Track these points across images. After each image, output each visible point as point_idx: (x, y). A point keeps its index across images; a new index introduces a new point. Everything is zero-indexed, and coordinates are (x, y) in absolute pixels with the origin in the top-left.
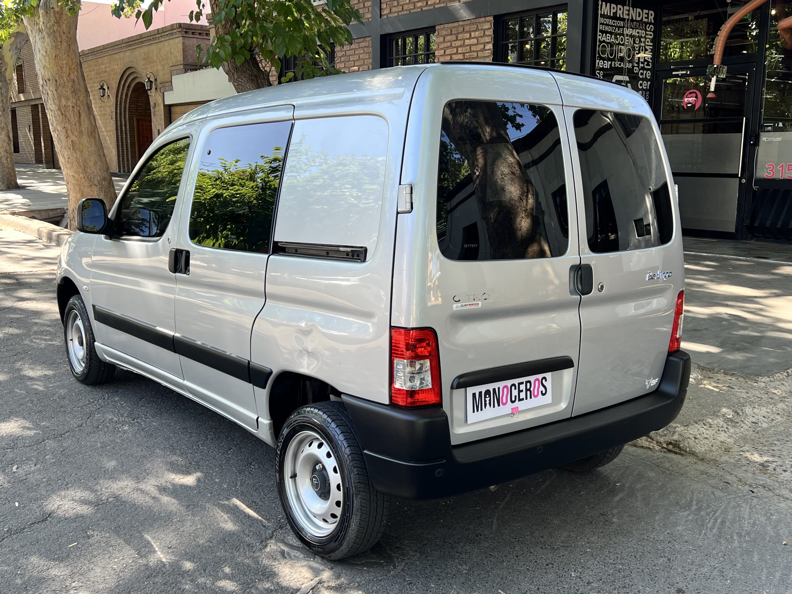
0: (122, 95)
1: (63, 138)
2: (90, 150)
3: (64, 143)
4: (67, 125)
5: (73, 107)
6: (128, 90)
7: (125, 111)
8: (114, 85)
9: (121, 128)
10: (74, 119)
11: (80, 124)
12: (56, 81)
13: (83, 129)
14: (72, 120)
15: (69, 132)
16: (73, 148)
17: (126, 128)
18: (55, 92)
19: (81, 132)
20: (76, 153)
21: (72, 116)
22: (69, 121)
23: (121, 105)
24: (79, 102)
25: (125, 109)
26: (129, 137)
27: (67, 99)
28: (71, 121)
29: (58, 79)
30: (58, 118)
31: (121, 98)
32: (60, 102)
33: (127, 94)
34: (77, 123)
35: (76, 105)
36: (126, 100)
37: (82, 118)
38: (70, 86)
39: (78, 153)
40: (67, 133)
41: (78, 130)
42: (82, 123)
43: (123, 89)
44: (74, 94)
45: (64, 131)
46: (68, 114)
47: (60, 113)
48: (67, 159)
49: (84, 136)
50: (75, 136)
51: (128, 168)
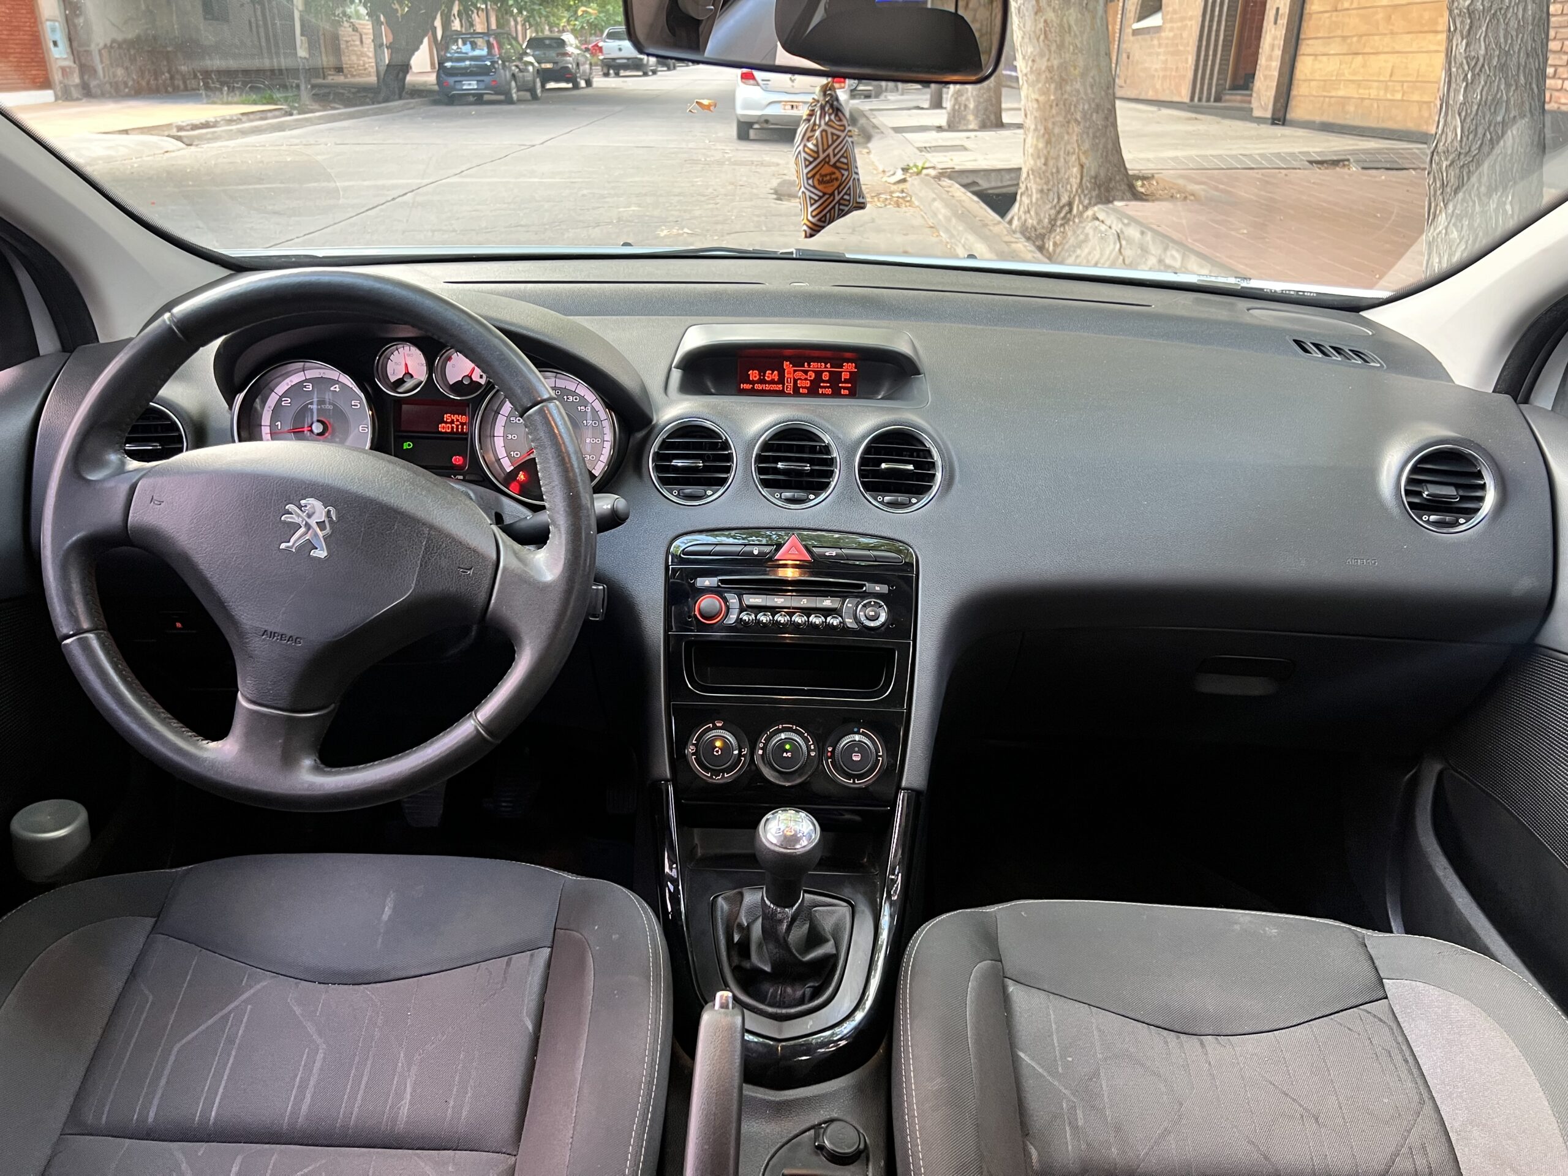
17: (1221, 10)
26: (1223, 28)
48: (1030, 63)
49: (1072, 10)
50: (1054, 10)
51: (1209, 93)
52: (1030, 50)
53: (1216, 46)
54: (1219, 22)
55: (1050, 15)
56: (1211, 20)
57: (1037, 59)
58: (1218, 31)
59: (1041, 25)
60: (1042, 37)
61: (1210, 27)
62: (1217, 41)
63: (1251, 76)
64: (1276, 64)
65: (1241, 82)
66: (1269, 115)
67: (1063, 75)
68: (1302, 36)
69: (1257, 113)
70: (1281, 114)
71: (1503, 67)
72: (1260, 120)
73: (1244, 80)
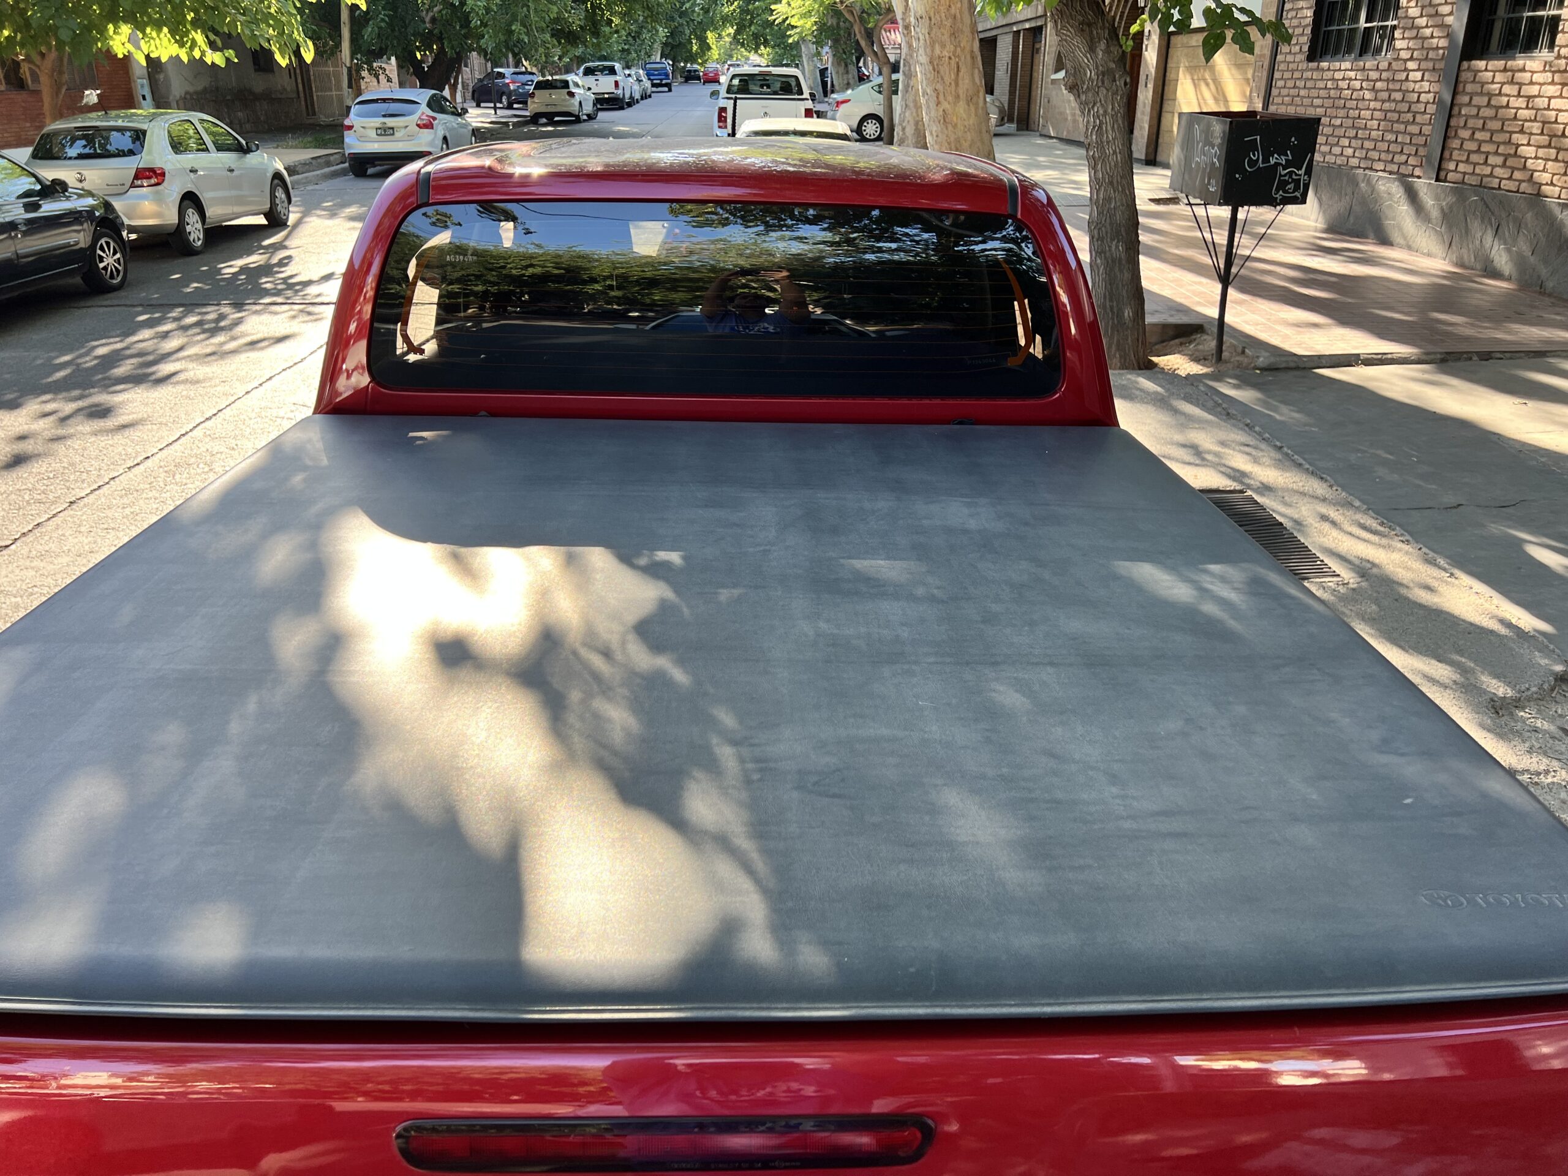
1: (932, 105)
2: (966, 123)
3: (933, 114)
4: (939, 87)
5: (950, 58)
10: (949, 78)
11: (957, 85)
12: (930, 19)
13: (961, 92)
14: (947, 80)
15: (941, 97)
16: (945, 120)
18: (927, 35)
19: (958, 97)
20: (947, 129)
21: (947, 73)
22: (942, 79)
24: (959, 49)
27: (943, 46)
28: (945, 79)
29: (932, 15)
30: (929, 75)
32: (933, 51)
34: (953, 83)
35: (954, 53)
37: (961, 74)
38: (949, 25)
39: (950, 128)
40: (937, 98)
41: (953, 93)
42: (960, 82)
44: (953, 39)
45: (935, 95)
46: (942, 69)
47: (931, 68)
48: (935, 138)
49: (961, 103)
50: (949, 103)
52: (935, 129)
55: (945, 105)
57: (940, 135)
59: (941, 113)
60: (942, 121)
64: (1147, 118)
66: (1143, 157)
67: (958, 146)
68: (1165, 98)
70: (1152, 157)
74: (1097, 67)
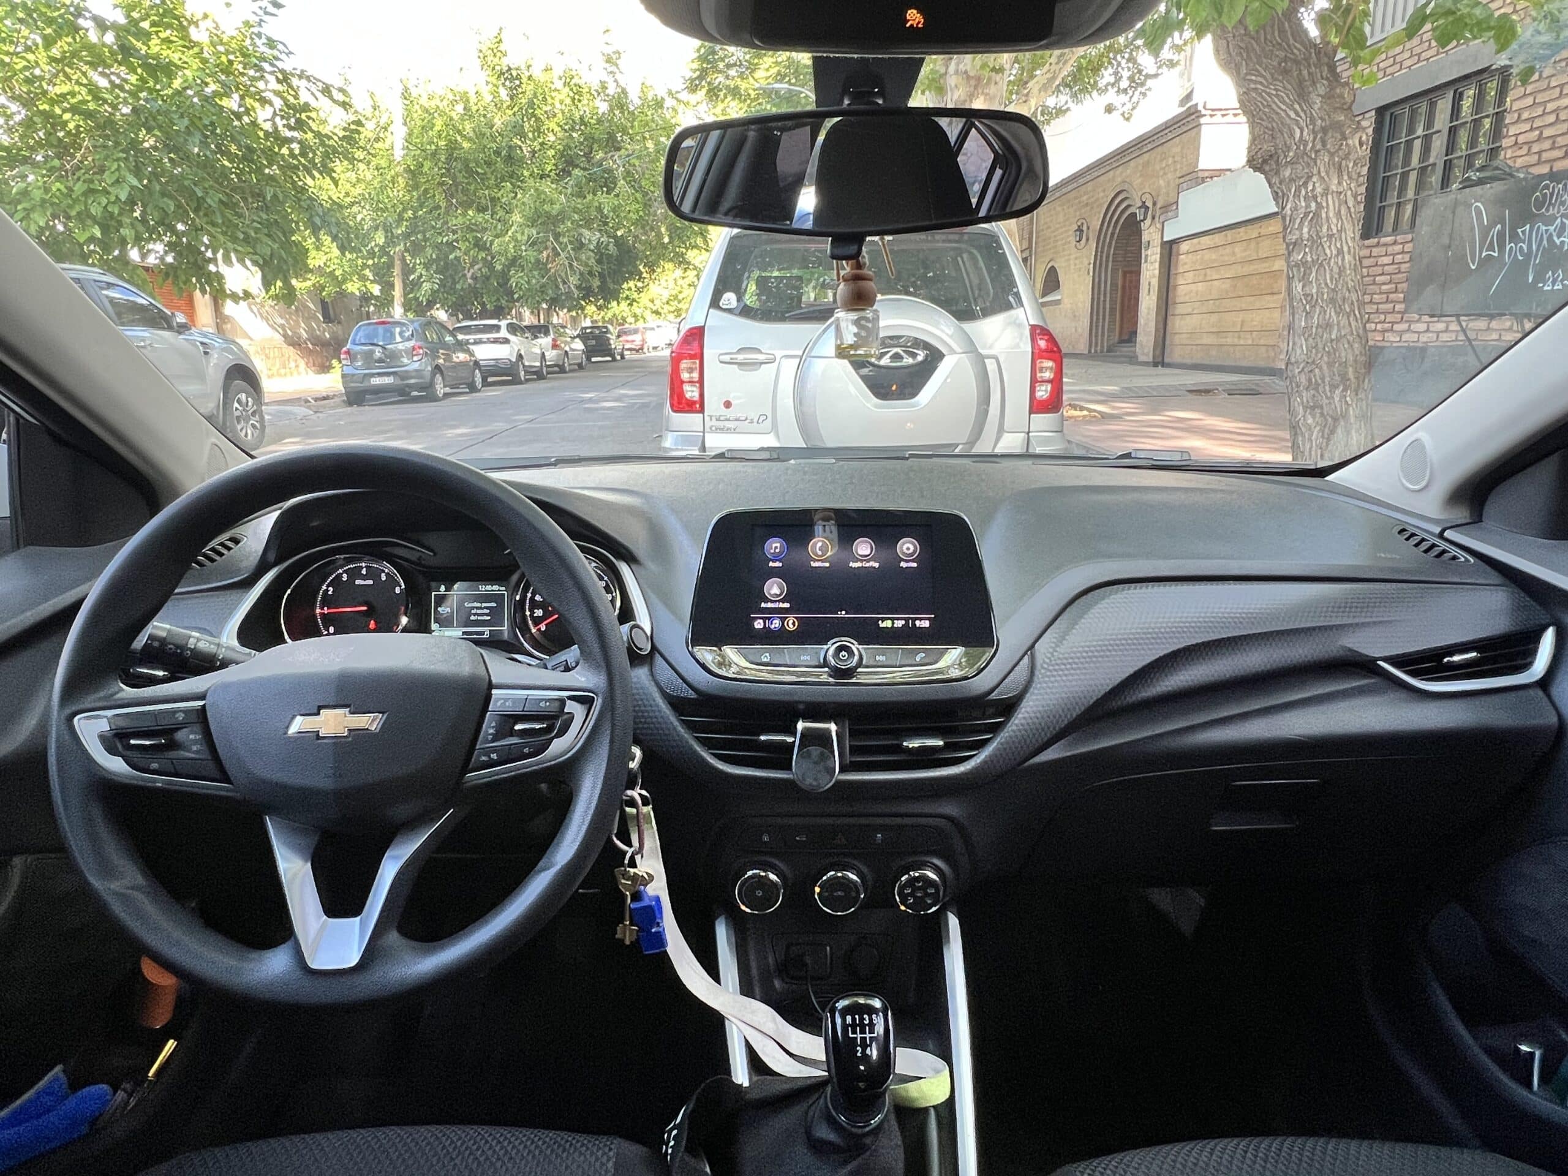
0: (1105, 237)
6: (1115, 227)
7: (1107, 261)
8: (1096, 224)
9: (1099, 288)
17: (1105, 287)
23: (1102, 252)
25: (1108, 257)
26: (1108, 299)
31: (1104, 241)
33: (1113, 234)
36: (1110, 243)
43: (1108, 227)
51: (1102, 346)
53: (1104, 312)
54: (1105, 294)
56: (1099, 294)
58: (1105, 301)
61: (1099, 299)
62: (1104, 308)
63: (1134, 333)
64: (1152, 323)
65: (1126, 337)
66: (1151, 359)
68: (1171, 302)
69: (1142, 358)
70: (1160, 359)
71: (1332, 301)
72: (1145, 364)
73: (1129, 336)
74: (1313, 121)
